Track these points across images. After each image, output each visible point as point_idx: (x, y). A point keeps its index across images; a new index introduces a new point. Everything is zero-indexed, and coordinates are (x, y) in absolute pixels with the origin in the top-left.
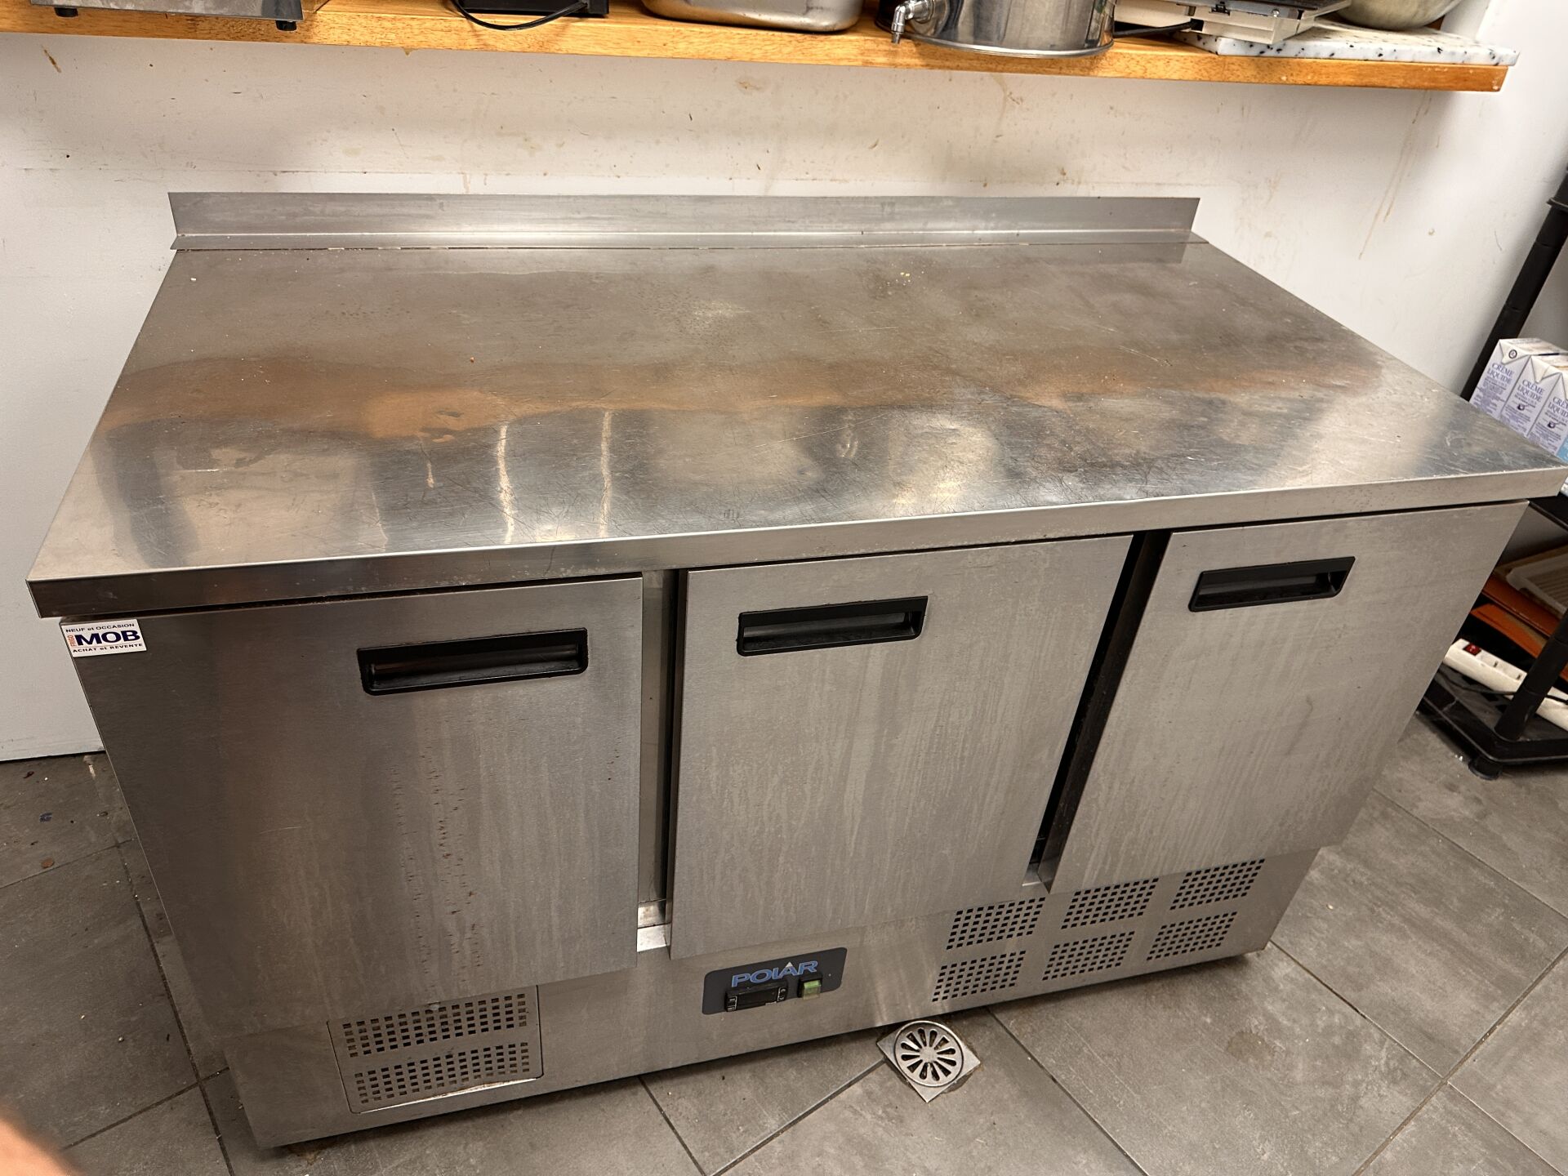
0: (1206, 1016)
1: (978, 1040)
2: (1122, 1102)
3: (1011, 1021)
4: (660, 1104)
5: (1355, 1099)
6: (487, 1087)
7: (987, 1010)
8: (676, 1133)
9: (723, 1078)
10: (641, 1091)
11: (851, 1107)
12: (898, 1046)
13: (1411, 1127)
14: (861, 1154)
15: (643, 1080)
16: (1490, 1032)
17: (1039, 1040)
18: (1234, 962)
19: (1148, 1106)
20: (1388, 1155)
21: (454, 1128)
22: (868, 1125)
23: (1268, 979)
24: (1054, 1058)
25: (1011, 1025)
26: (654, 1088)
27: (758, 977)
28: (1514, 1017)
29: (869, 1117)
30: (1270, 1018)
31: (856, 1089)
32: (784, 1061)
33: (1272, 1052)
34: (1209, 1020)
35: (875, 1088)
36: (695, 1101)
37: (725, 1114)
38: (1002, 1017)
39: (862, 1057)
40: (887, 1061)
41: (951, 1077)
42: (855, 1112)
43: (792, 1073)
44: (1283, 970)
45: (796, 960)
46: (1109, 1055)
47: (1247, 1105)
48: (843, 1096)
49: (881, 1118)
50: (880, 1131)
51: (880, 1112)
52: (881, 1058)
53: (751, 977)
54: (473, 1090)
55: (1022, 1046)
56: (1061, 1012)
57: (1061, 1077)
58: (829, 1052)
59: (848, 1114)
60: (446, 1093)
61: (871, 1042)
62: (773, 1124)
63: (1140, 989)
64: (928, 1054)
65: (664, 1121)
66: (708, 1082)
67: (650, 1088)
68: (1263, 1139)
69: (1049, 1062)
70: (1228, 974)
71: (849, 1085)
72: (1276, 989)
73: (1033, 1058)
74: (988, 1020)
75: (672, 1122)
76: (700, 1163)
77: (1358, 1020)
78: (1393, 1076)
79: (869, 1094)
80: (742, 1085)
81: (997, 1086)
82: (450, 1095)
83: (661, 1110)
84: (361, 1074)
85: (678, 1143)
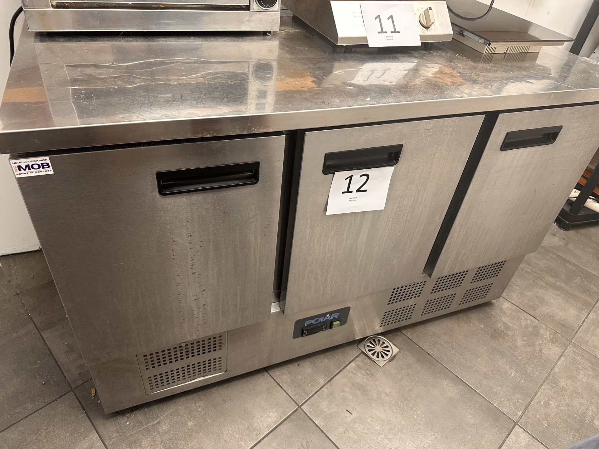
0: (481, 325)
1: (397, 341)
2: (456, 360)
3: (408, 333)
4: (275, 378)
5: (541, 350)
6: (203, 378)
7: (398, 330)
8: (283, 389)
9: (299, 365)
10: (266, 374)
11: (352, 371)
12: (366, 346)
13: (563, 358)
14: (359, 389)
15: (266, 369)
16: (584, 321)
17: (420, 339)
18: (488, 304)
19: (466, 361)
20: (556, 370)
21: (189, 397)
22: (360, 378)
23: (501, 309)
24: (427, 345)
25: (408, 334)
26: (271, 372)
27: (316, 321)
28: (592, 315)
29: (360, 375)
30: (505, 324)
31: (353, 364)
32: (322, 356)
33: (508, 336)
34: (482, 326)
35: (360, 363)
36: (289, 376)
37: (302, 380)
38: (404, 332)
39: (353, 352)
40: (363, 352)
41: (389, 356)
42: (354, 373)
43: (326, 361)
44: (506, 305)
45: (331, 313)
46: (448, 343)
47: (502, 356)
48: (348, 368)
49: (364, 375)
50: (365, 380)
51: (364, 373)
52: (360, 351)
53: (313, 322)
54: (198, 380)
55: (414, 343)
56: (427, 328)
57: (431, 353)
58: (339, 351)
59: (351, 375)
60: (186, 382)
61: (355, 346)
62: (322, 382)
63: (455, 317)
64: (378, 349)
65: (278, 385)
66: (292, 367)
67: (269, 372)
68: (511, 368)
69: (426, 347)
70: (487, 309)
71: (350, 363)
72: (505, 313)
73: (419, 346)
74: (399, 333)
75: (281, 385)
76: (295, 400)
77: (536, 322)
78: (553, 341)
79: (358, 366)
80: (306, 367)
81: (407, 358)
82: (188, 383)
83: (275, 381)
84: (151, 377)
85: (285, 393)
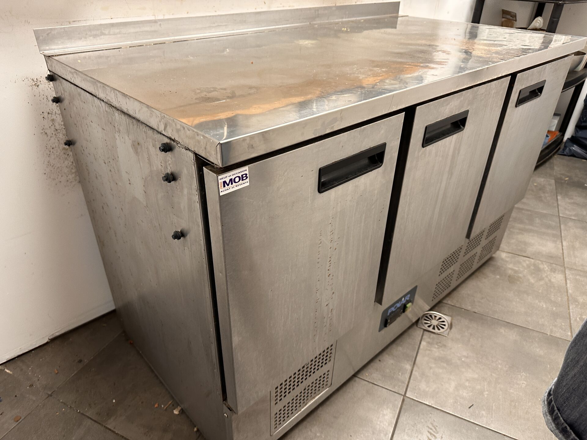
0: (496, 276)
1: (445, 311)
3: (449, 301)
4: (367, 380)
5: (550, 281)
6: (314, 400)
7: (440, 302)
8: (380, 386)
9: (380, 361)
10: (357, 379)
11: (426, 349)
12: (424, 324)
13: (568, 282)
14: (442, 362)
15: (355, 375)
17: (461, 303)
19: (505, 307)
20: (570, 291)
22: (436, 352)
24: (469, 306)
29: (435, 350)
30: (512, 269)
31: (423, 343)
32: (394, 346)
33: (520, 278)
34: (498, 277)
35: (429, 340)
36: (378, 373)
37: (391, 372)
38: (445, 301)
39: (417, 333)
40: (425, 330)
41: (447, 326)
42: (429, 350)
43: (400, 348)
45: (404, 296)
46: (483, 298)
47: (528, 295)
48: (421, 347)
49: (438, 348)
51: (436, 346)
52: (422, 330)
53: (393, 309)
54: (310, 403)
55: (458, 307)
57: (476, 311)
58: (405, 336)
59: (428, 352)
61: (415, 327)
62: (408, 367)
64: (434, 322)
65: (373, 385)
66: (376, 364)
67: (358, 376)
68: (540, 302)
69: (469, 308)
71: (420, 343)
73: (464, 309)
74: (441, 305)
75: (376, 383)
76: (397, 391)
77: (532, 260)
78: (553, 270)
79: (428, 343)
80: (388, 361)
81: (462, 322)
82: (302, 410)
83: (368, 382)
85: (383, 389)
